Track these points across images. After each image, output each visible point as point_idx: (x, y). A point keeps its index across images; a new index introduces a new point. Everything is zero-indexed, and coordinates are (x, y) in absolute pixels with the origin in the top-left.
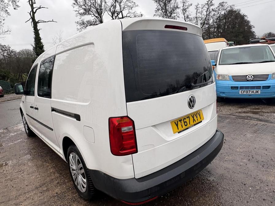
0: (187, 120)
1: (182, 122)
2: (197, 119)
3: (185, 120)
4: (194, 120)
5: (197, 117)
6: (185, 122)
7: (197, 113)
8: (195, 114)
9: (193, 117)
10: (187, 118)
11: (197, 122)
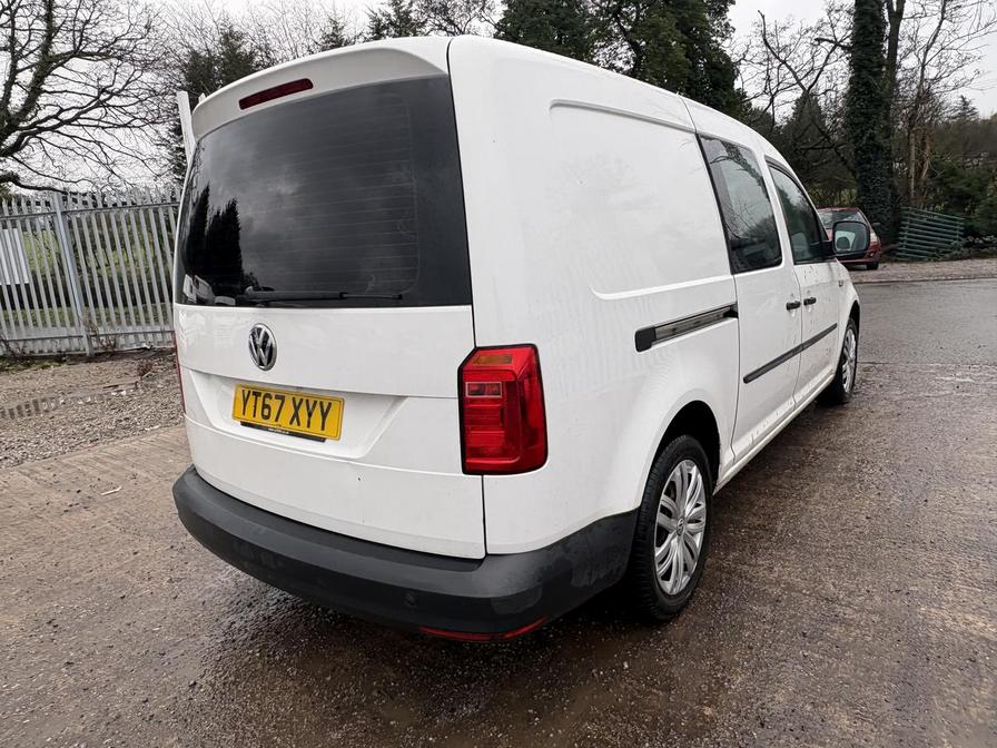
0: (274, 404)
1: (260, 400)
2: (309, 423)
3: (268, 401)
4: (296, 415)
5: (310, 415)
6: (265, 406)
7: (315, 402)
8: (307, 401)
9: (297, 408)
10: (277, 397)
11: (303, 429)
